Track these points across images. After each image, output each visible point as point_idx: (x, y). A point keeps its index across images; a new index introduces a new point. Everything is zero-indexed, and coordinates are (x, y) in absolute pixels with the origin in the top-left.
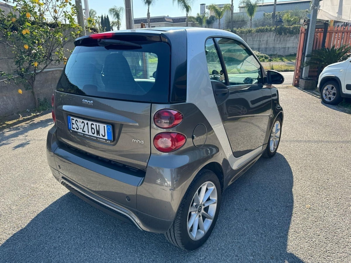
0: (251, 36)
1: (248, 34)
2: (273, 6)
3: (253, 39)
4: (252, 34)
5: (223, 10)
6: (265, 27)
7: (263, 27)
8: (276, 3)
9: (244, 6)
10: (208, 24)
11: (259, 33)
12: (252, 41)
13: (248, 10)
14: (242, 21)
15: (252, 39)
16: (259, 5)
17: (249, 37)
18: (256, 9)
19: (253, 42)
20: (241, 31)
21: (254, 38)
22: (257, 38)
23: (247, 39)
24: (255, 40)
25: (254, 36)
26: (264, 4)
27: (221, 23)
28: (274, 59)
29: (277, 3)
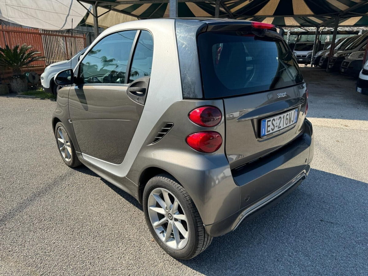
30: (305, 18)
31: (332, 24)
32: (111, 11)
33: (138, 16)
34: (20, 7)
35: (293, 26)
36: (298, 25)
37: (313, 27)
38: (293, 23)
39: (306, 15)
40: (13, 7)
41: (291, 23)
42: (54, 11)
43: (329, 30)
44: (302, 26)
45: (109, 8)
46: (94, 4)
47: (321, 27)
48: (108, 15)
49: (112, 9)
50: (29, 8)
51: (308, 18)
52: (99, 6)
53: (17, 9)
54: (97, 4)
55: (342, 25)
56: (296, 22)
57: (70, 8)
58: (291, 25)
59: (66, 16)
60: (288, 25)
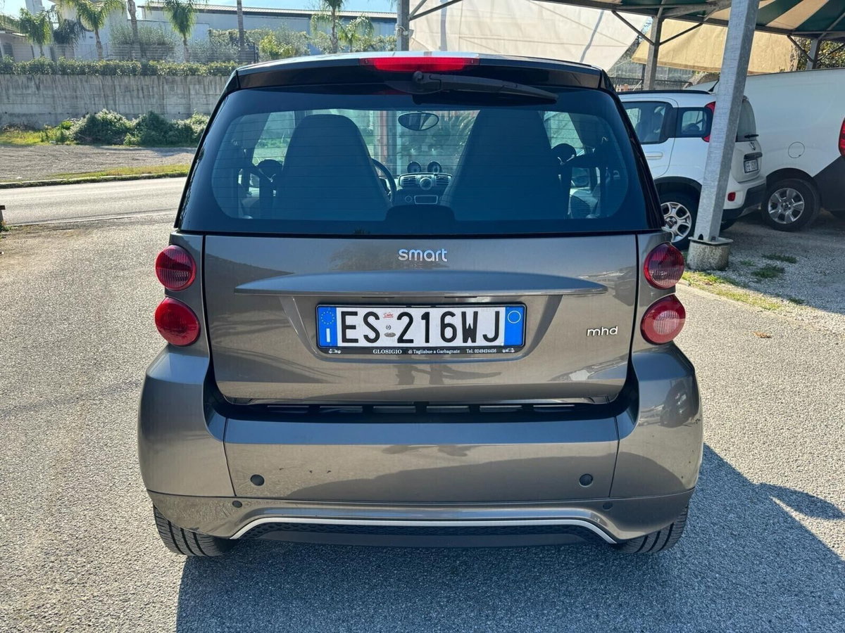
0: (199, 82)
1: (189, 78)
2: (236, 16)
3: (205, 92)
4: (200, 78)
5: (102, 9)
6: (229, 62)
7: (224, 62)
8: (241, 9)
9: (161, 5)
10: (59, 43)
11: (218, 78)
12: (204, 97)
13: (175, 17)
14: (159, 44)
15: (202, 91)
16: (198, 7)
17: (195, 84)
18: (193, 17)
19: (206, 98)
20: (169, 68)
21: (206, 87)
22: (216, 90)
23: (189, 90)
24: (211, 93)
25: (206, 84)
26: (210, 8)
27: (102, 43)
28: (270, 141)
29: (243, 10)
32: (704, 26)
33: (791, 31)
34: (485, 38)
40: (472, 40)
42: (556, 41)
45: (699, 18)
46: (657, 15)
48: (694, 35)
49: (705, 20)
50: (504, 40)
52: (668, 17)
53: (479, 43)
54: (663, 14)
57: (595, 31)
59: (584, 47)
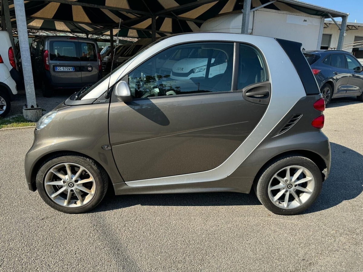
30: (76, 25)
31: (99, 32)
35: (64, 31)
36: (69, 30)
37: (83, 33)
38: (64, 28)
39: (77, 22)
41: (62, 28)
43: (97, 38)
44: (72, 31)
47: (90, 34)
51: (78, 25)
55: (107, 34)
56: (67, 28)
58: (62, 30)
60: (59, 29)
